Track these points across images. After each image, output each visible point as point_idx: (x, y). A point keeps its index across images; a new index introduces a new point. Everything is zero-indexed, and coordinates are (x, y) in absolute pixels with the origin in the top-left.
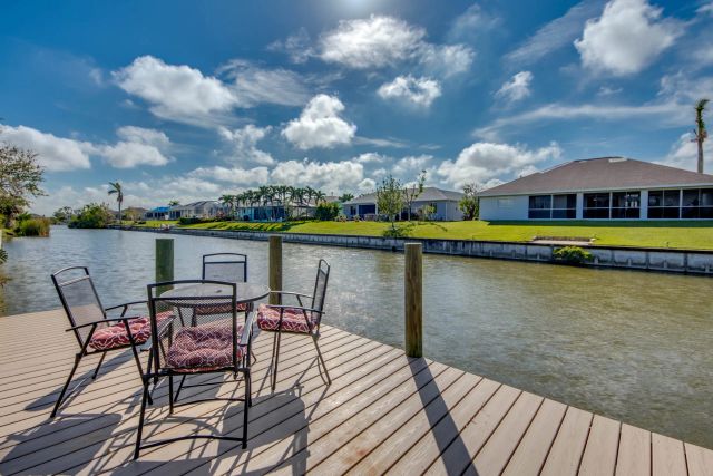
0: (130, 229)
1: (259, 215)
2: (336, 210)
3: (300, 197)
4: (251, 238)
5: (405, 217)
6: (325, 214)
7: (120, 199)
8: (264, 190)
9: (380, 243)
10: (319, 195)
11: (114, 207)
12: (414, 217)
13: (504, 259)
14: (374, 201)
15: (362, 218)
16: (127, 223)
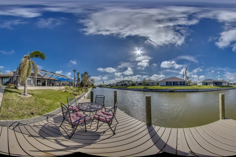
0: (105, 87)
1: (122, 85)
2: (135, 84)
3: (129, 82)
4: (121, 89)
5: (147, 85)
6: (133, 85)
7: (104, 83)
8: (123, 81)
9: (143, 90)
10: (132, 82)
11: (103, 84)
12: (149, 85)
13: (163, 92)
14: (142, 82)
15: (140, 85)
16: (104, 87)
